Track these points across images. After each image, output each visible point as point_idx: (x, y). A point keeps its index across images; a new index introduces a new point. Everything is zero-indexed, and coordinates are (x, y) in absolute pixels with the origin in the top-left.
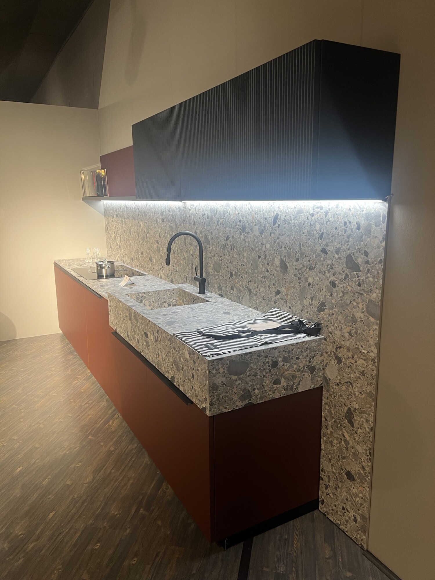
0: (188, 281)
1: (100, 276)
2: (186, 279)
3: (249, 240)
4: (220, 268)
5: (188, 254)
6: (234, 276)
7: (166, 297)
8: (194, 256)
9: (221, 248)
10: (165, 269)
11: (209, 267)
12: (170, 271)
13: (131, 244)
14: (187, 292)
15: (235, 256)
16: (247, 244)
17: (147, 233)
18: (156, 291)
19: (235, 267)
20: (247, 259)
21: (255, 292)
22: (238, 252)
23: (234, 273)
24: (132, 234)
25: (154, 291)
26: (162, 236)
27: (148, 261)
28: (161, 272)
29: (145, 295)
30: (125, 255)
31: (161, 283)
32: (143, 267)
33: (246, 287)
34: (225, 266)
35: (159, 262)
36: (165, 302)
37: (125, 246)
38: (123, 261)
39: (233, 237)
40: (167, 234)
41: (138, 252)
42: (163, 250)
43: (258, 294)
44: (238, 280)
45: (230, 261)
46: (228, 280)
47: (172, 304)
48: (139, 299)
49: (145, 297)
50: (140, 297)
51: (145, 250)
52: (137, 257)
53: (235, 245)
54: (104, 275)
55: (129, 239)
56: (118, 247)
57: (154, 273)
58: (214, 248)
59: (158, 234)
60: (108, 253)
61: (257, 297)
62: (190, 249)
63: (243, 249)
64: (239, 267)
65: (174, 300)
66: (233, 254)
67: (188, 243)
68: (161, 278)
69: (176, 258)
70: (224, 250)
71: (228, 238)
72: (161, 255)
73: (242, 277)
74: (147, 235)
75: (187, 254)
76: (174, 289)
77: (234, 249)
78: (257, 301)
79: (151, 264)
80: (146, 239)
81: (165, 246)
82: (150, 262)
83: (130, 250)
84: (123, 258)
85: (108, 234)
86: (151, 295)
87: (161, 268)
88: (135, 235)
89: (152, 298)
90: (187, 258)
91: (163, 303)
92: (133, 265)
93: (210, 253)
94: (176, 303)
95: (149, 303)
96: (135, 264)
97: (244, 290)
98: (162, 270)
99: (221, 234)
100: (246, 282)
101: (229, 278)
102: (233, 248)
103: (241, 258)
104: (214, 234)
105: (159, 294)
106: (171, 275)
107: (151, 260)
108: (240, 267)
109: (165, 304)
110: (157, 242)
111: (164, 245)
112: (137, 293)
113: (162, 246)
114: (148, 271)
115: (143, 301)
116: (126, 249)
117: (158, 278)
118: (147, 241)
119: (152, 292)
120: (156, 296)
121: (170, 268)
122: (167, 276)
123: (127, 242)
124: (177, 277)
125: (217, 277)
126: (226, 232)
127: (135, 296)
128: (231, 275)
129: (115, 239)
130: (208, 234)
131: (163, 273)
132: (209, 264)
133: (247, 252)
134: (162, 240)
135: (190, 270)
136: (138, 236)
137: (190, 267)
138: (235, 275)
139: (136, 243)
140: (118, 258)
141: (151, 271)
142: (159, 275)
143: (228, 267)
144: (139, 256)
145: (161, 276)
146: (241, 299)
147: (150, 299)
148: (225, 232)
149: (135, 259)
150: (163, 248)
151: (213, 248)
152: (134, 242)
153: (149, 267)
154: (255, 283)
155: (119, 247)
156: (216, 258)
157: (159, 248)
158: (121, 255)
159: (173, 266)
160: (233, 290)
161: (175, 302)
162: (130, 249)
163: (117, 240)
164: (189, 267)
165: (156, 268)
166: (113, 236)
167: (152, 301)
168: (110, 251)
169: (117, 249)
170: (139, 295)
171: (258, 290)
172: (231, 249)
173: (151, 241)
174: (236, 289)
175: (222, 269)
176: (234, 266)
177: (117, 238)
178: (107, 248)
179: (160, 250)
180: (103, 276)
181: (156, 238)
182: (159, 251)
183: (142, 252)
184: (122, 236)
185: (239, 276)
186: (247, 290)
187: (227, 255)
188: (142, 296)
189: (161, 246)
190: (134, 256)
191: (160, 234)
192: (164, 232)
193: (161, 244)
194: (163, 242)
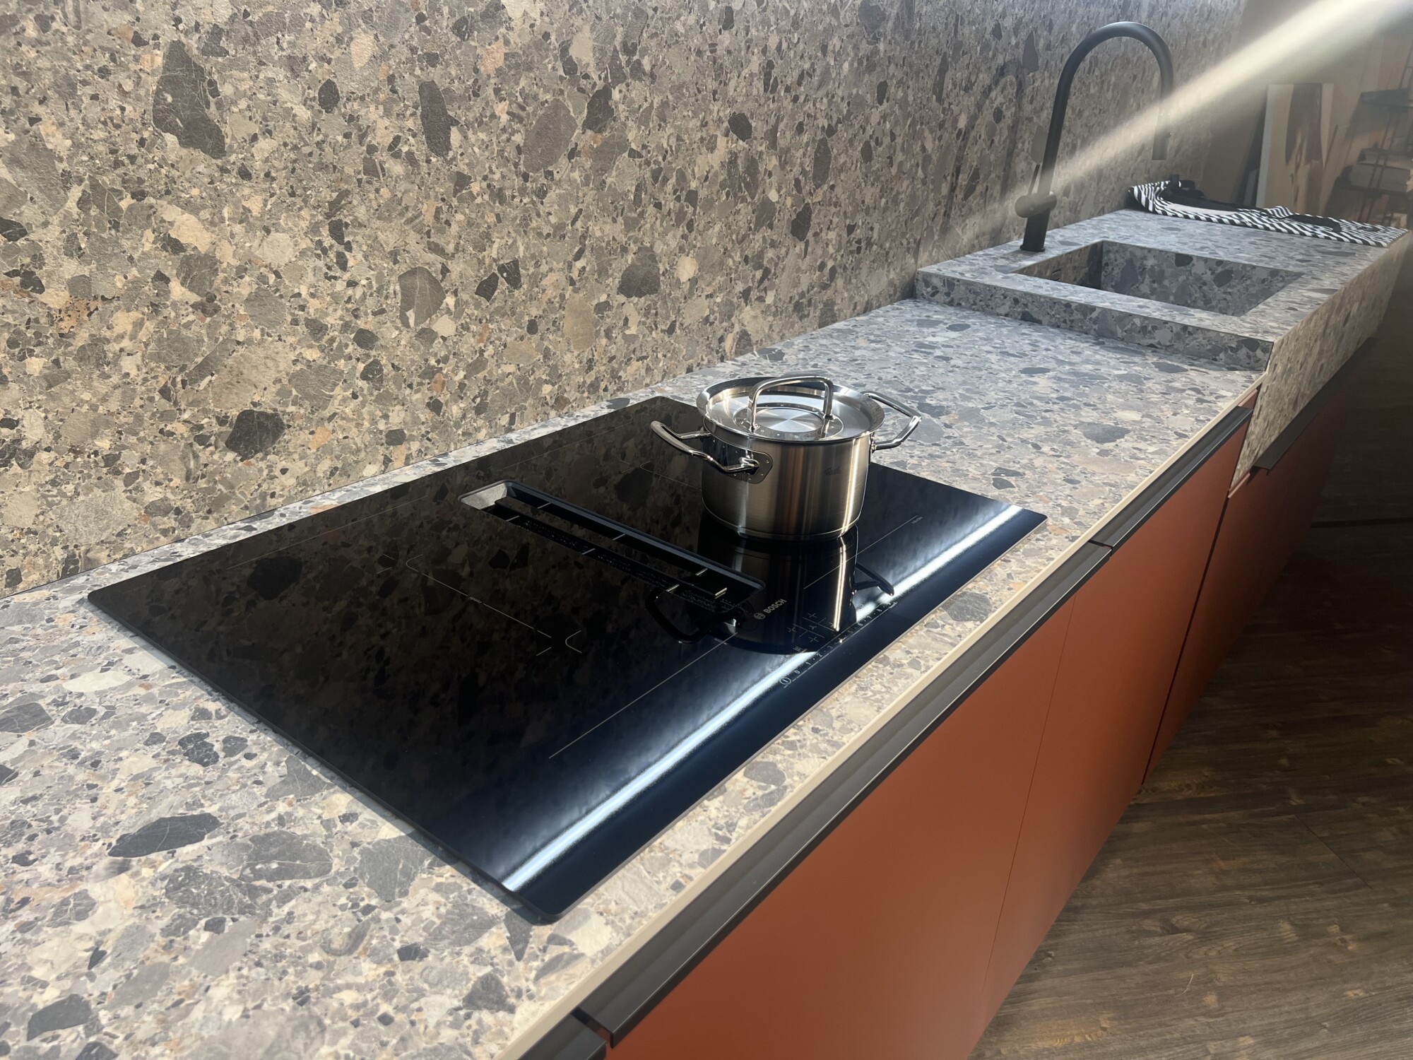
10: (783, 277)
28: (747, 313)
35: (735, 259)
42: (783, 164)
72: (766, 201)
79: (647, 311)
81: (805, 138)
82: (633, 305)
87: (746, 292)
98: (754, 295)
104: (1056, 28)
124: (864, 274)
130: (1039, 32)
131: (766, 309)
142: (729, 341)
157: (752, 164)
181: (730, 103)
191: (770, 65)
192: (811, 50)
193: (772, 136)
194: (792, 117)
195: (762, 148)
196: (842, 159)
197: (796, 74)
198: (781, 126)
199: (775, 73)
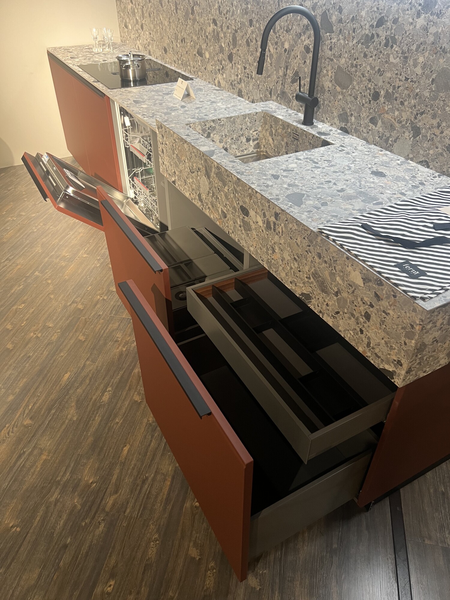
0: (275, 98)
1: (125, 83)
2: (270, 94)
3: (440, 30)
4: (351, 80)
5: (279, 49)
6: (382, 99)
7: (244, 128)
8: (293, 53)
9: (358, 43)
10: (227, 72)
11: (324, 76)
12: (237, 76)
13: (162, 22)
14: (282, 120)
15: (392, 59)
16: (431, 39)
17: (195, 5)
18: (231, 117)
19: (389, 83)
20: (423, 68)
21: (428, 135)
22: (403, 53)
23: (382, 93)
24: (163, 5)
25: (227, 118)
26: (225, 12)
27: (195, 55)
28: (220, 76)
29: (214, 125)
30: (151, 42)
31: (223, 95)
32: (185, 65)
33: (409, 122)
34: (364, 79)
35: (216, 59)
36: (242, 135)
37: (152, 26)
38: (148, 51)
39: (395, 21)
40: (236, 7)
41: (176, 38)
42: (225, 37)
43: (437, 140)
44: (390, 106)
45: (377, 68)
46: (366, 105)
47: (252, 138)
48: (206, 131)
49: (214, 128)
50: (207, 129)
51: (189, 35)
52: (175, 46)
53: (396, 37)
54: (132, 79)
55: (158, 14)
56: (138, 26)
57: (206, 76)
58: (342, 41)
59: (216, 6)
60: (121, 36)
61: (433, 145)
62: (283, 40)
63: (418, 47)
64: (398, 83)
65: (255, 131)
66: (388, 55)
67: (281, 27)
68: (219, 85)
69: (252, 54)
70: (368, 47)
71: (381, 22)
72: (221, 46)
73: (402, 103)
74: (193, 7)
75: (276, 49)
76: (257, 113)
77: (392, 47)
78: (431, 152)
79: (201, 61)
80: (191, 16)
81: (230, 31)
82: (199, 58)
83: (161, 34)
84: (148, 46)
85: (120, 4)
86: (223, 125)
87: (219, 70)
88: (171, 8)
89: (225, 128)
90: (275, 56)
91: (240, 136)
92: (167, 60)
93: (331, 49)
94: (259, 136)
95: (220, 138)
96: (170, 58)
97: (403, 127)
98: (221, 72)
99: (363, 13)
100: (412, 113)
101: (370, 101)
102: (390, 44)
103: (409, 66)
104: (345, 11)
105: (234, 122)
106: (238, 83)
107: (200, 54)
108: (402, 83)
109: (242, 138)
110: (215, 22)
111: (228, 27)
112: (203, 122)
113: (224, 30)
114: (195, 72)
115: (212, 135)
116: (153, 31)
117: (214, 86)
118: (194, 20)
119: (225, 120)
120: (230, 126)
121: (238, 72)
122: (231, 84)
123: (156, 19)
124: (251, 88)
125: (340, 97)
126: (378, 9)
127: (200, 127)
128: (376, 96)
129: (134, 13)
130: (331, 12)
131: (224, 79)
132: (325, 72)
133: (427, 54)
134: (224, 19)
135: (281, 79)
136: (177, 9)
137: (281, 73)
138: (385, 97)
139: (171, 21)
140: (140, 47)
141: (200, 73)
142: (216, 81)
143: (370, 80)
144: (179, 46)
145: (219, 82)
146: (390, 142)
147: (222, 131)
148: (376, 9)
149: (171, 50)
150: (225, 33)
151: (338, 40)
152: (167, 20)
153: (197, 66)
154: (434, 117)
155: (140, 28)
156: (343, 61)
157: (218, 34)
158: (145, 42)
159: (245, 68)
160: (375, 124)
161: (257, 134)
162: (160, 32)
163: (137, 14)
164: (278, 72)
165: (210, 68)
166: (129, 7)
167: (223, 134)
168: (125, 32)
169: (137, 30)
170: (206, 125)
171: (437, 132)
172: (386, 45)
173: (202, 20)
174: (383, 123)
175: (355, 83)
176: (387, 80)
177: (136, 11)
178: (120, 28)
179: (219, 36)
180: (130, 81)
181: (213, 15)
182: (217, 38)
183: (184, 38)
184: (145, 9)
185: (396, 100)
186: (410, 128)
187: (371, 57)
188: (210, 127)
189: (222, 30)
190: (168, 44)
191: (220, 7)
192: (229, 4)
193: (221, 26)
194: (226, 23)
195: (220, 30)
196: (240, 42)
197: (226, 10)
198: (223, 25)
199: (221, 9)
